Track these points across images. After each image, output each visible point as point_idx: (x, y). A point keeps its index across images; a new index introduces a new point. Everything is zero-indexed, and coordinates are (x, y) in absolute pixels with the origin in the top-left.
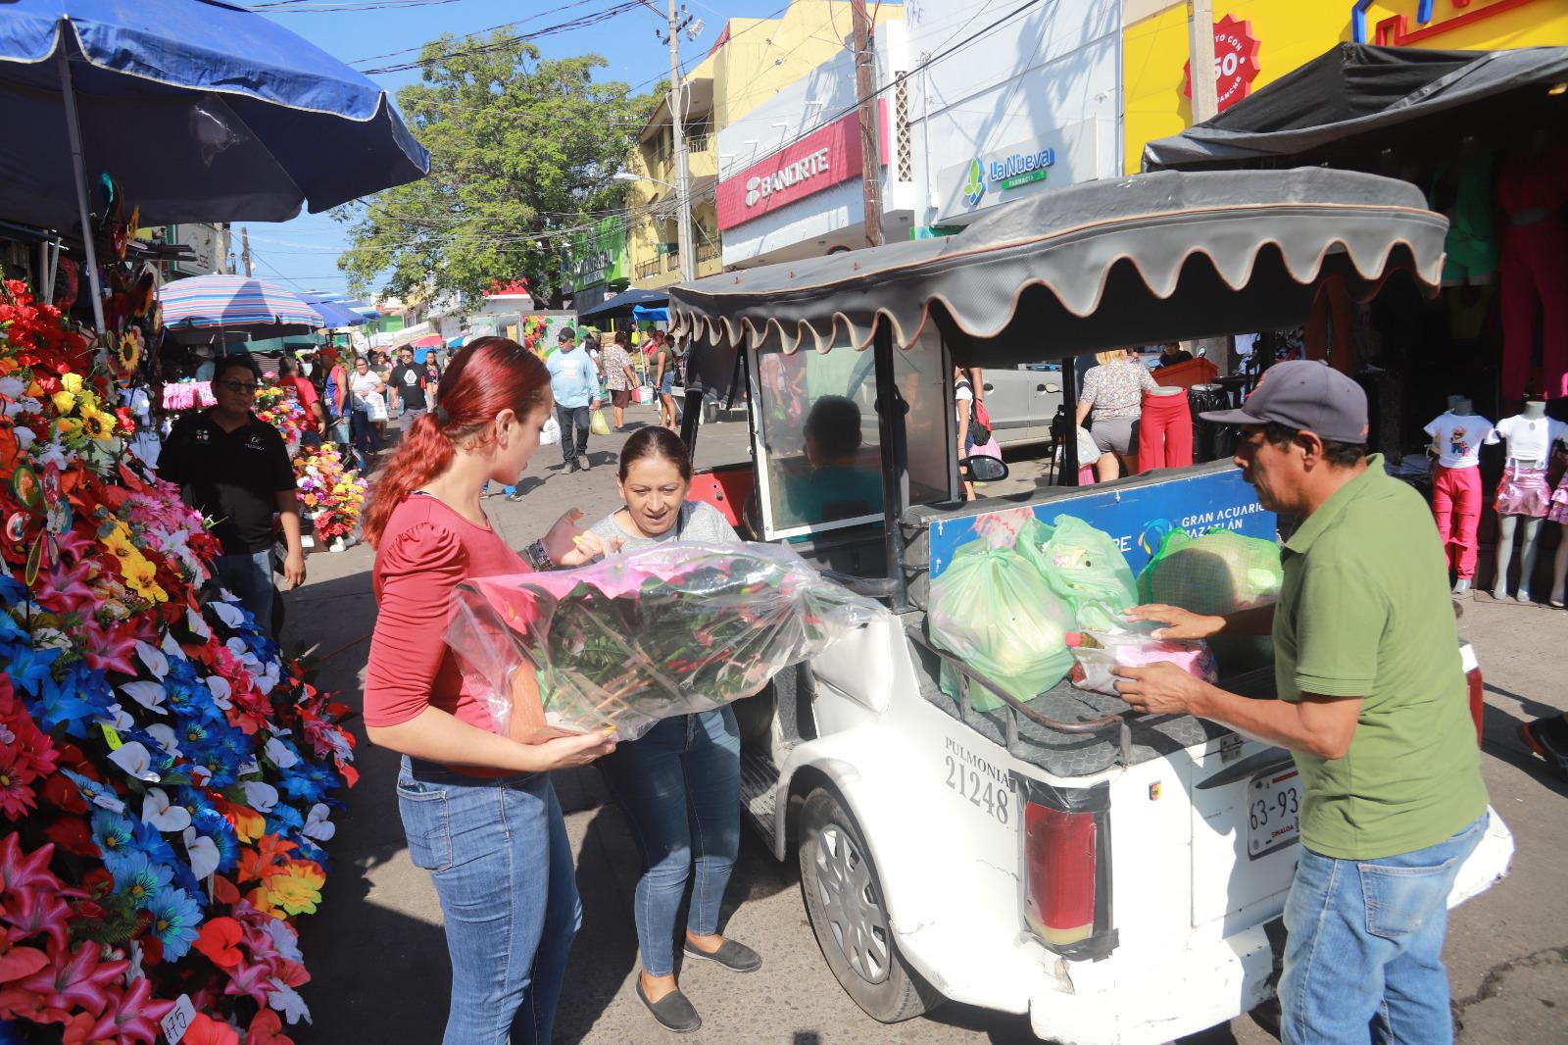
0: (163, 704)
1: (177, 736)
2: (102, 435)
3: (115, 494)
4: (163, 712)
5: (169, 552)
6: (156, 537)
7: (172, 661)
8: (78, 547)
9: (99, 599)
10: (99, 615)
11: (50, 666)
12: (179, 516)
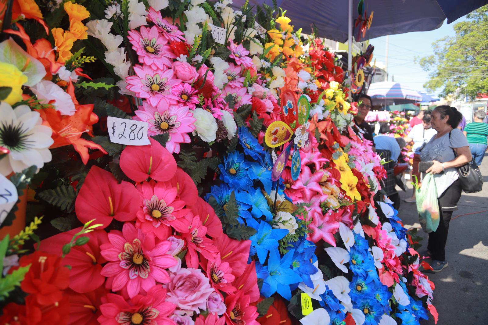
0: (347, 265)
1: (351, 286)
2: (343, 111)
3: (344, 140)
4: (345, 270)
5: (364, 173)
6: (359, 164)
7: (357, 236)
8: (320, 162)
9: (325, 194)
10: (322, 204)
11: (279, 241)
12: (370, 156)
